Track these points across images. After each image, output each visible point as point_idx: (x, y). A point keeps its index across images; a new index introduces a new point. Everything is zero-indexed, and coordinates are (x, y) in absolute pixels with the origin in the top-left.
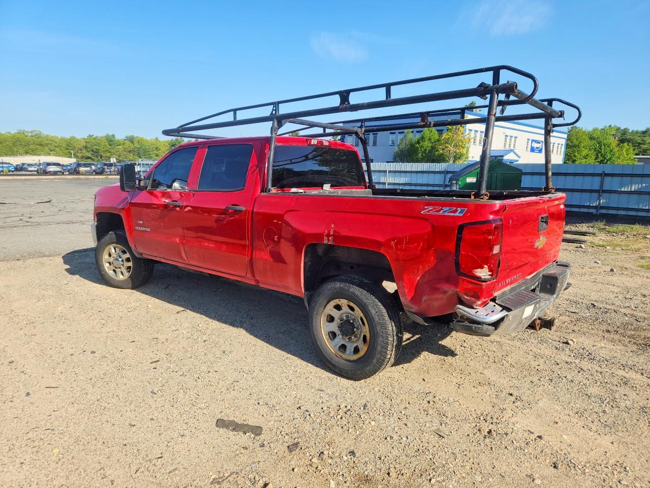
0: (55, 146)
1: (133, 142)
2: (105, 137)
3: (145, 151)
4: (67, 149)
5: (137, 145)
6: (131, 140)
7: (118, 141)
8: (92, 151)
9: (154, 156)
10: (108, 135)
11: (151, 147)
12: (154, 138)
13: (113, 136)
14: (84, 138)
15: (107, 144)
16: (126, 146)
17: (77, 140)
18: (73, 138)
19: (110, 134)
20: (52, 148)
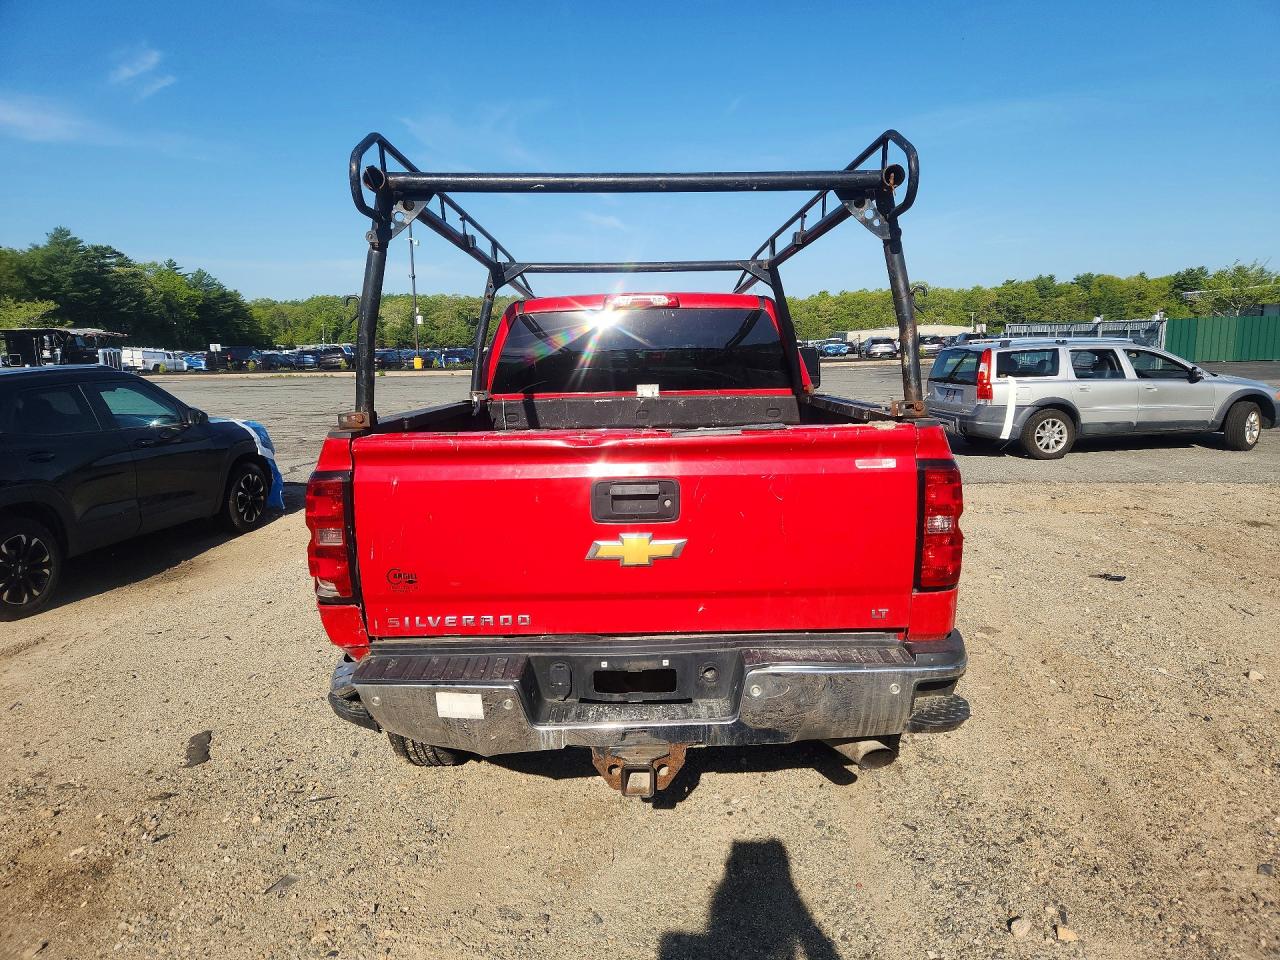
0: (946, 307)
1: (1087, 288)
2: (1034, 282)
3: (1111, 303)
4: (965, 310)
5: (1096, 293)
6: (1085, 282)
7: (1060, 285)
8: (1008, 310)
9: (1131, 312)
10: (1040, 277)
11: (1126, 294)
12: (1137, 274)
13: (1051, 278)
14: (996, 288)
15: (1036, 294)
16: (1073, 296)
17: (984, 293)
18: (978, 289)
19: (1045, 275)
20: (939, 310)
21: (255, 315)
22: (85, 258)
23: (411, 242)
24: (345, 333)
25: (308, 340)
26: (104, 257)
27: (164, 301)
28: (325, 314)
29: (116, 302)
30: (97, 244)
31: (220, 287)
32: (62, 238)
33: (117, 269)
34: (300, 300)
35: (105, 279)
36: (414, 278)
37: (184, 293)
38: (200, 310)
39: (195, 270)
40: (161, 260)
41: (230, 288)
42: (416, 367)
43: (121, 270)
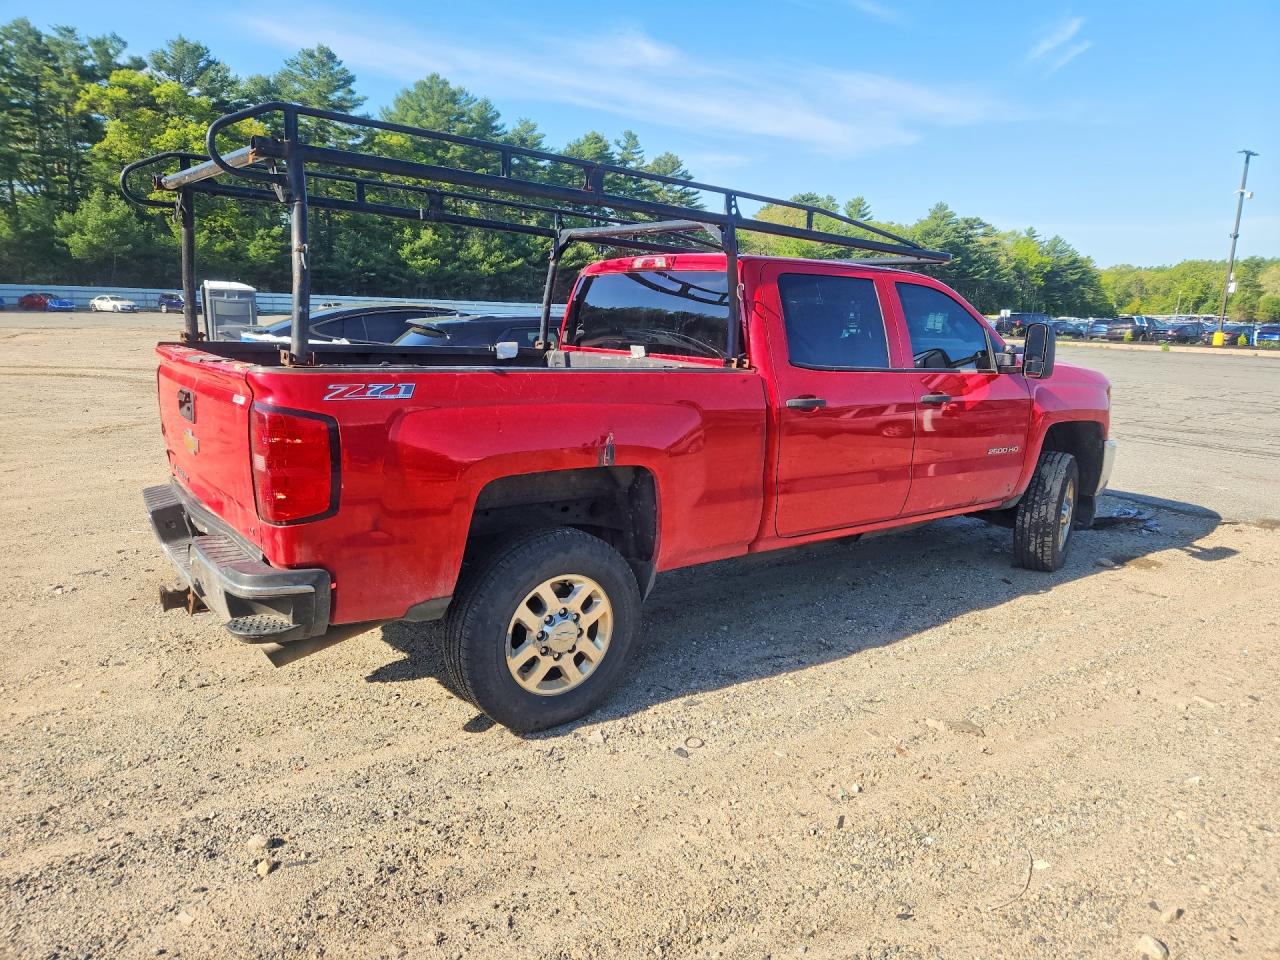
21: (1102, 282)
22: (955, 230)
23: (1242, 194)
24: (1210, 302)
25: (1163, 309)
26: (972, 228)
27: (1014, 268)
28: (1190, 280)
29: (971, 270)
30: (967, 217)
31: (1073, 252)
32: (941, 213)
33: (981, 239)
34: (1168, 265)
35: (967, 249)
36: (1236, 237)
37: (1034, 260)
38: (1050, 276)
39: (1050, 237)
40: (1022, 229)
41: (1082, 255)
42: (1214, 344)
43: (983, 240)
